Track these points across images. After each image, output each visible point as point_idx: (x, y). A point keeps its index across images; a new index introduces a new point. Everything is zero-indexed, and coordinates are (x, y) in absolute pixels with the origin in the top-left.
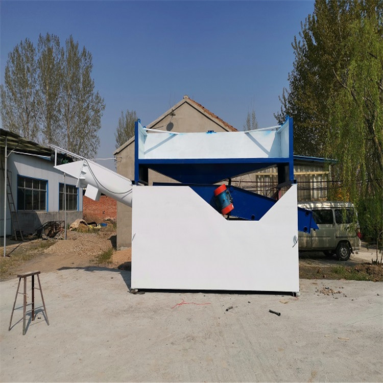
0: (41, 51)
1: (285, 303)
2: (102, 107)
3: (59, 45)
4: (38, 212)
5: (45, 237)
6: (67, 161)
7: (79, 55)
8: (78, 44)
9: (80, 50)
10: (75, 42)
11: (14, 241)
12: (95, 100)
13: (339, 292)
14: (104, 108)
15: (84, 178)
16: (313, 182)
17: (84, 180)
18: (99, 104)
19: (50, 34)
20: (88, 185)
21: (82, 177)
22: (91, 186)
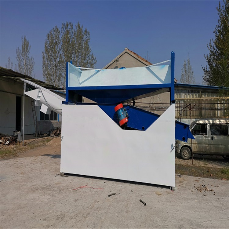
0: (63, 32)
1: (159, 195)
2: (95, 62)
3: (72, 28)
4: (52, 121)
5: (52, 136)
6: (32, 89)
7: (83, 33)
8: (82, 27)
9: (84, 30)
10: (81, 26)
11: (35, 137)
12: (91, 58)
13: (211, 191)
14: (96, 62)
15: (40, 100)
16: (218, 104)
17: (40, 101)
18: (94, 60)
19: (68, 22)
20: (42, 104)
21: (39, 99)
22: (44, 105)
